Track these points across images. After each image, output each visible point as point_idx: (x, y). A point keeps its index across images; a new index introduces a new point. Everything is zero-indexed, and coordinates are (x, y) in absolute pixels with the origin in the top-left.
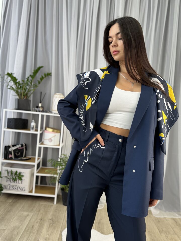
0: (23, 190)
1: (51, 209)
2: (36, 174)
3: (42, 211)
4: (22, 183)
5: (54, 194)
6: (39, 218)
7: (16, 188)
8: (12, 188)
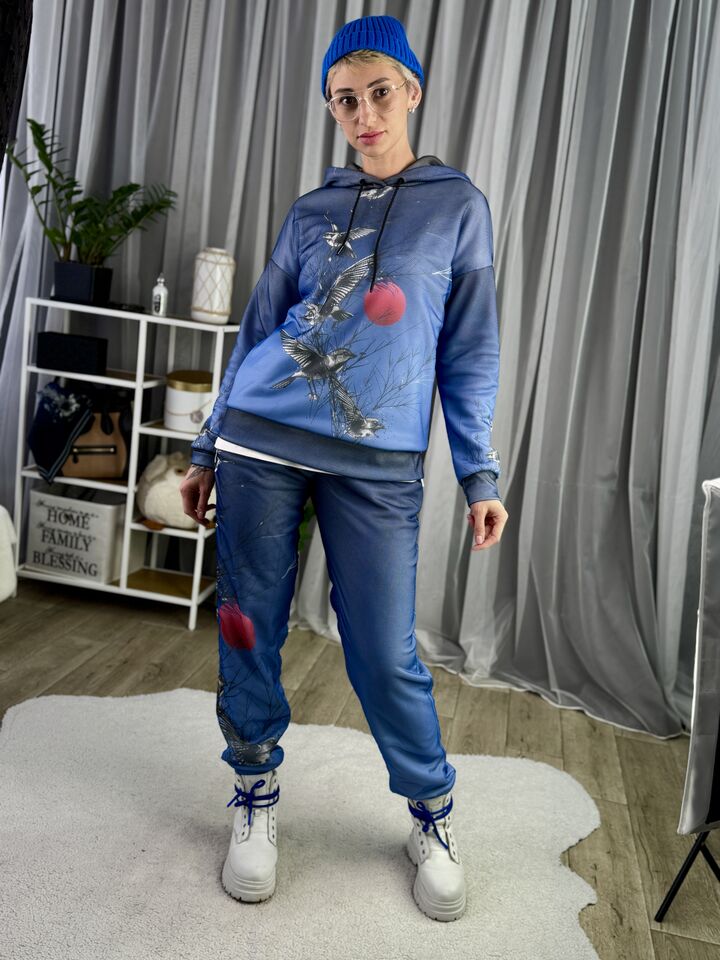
0: (90, 573)
1: (171, 640)
2: (130, 525)
3: (138, 642)
4: (87, 550)
5: (188, 596)
6: (121, 657)
7: (72, 563)
8: (58, 563)
